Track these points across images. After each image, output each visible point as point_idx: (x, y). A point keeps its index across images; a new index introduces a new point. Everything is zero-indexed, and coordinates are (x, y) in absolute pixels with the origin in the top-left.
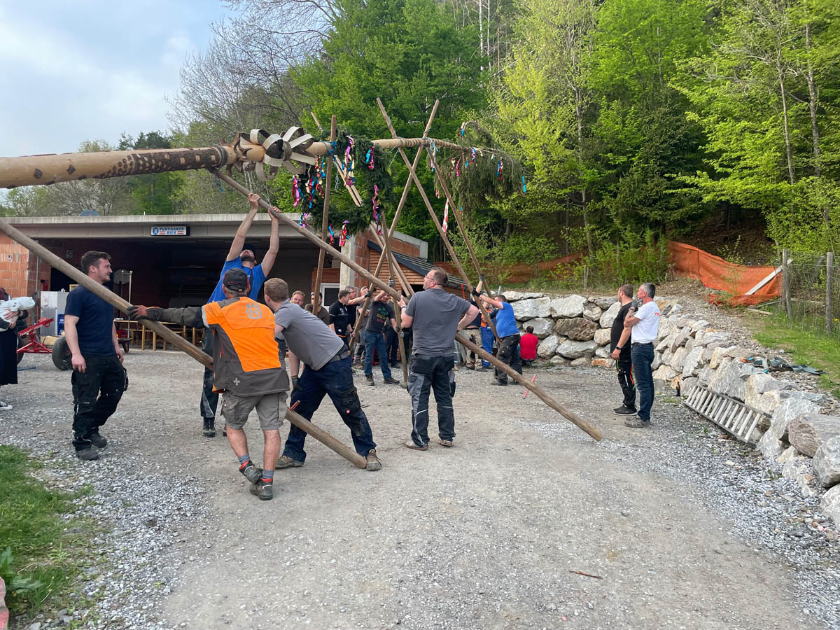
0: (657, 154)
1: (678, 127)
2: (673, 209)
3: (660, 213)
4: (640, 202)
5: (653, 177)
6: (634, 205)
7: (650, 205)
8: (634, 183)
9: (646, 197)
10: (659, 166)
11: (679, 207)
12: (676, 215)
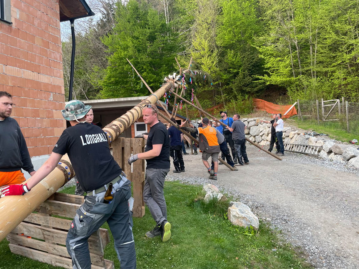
0: (247, 69)
1: (253, 59)
2: (255, 87)
3: (250, 89)
4: (243, 86)
5: (247, 76)
6: (241, 87)
7: (246, 86)
8: (241, 79)
9: (245, 84)
10: (248, 72)
11: (256, 86)
12: (256, 89)
